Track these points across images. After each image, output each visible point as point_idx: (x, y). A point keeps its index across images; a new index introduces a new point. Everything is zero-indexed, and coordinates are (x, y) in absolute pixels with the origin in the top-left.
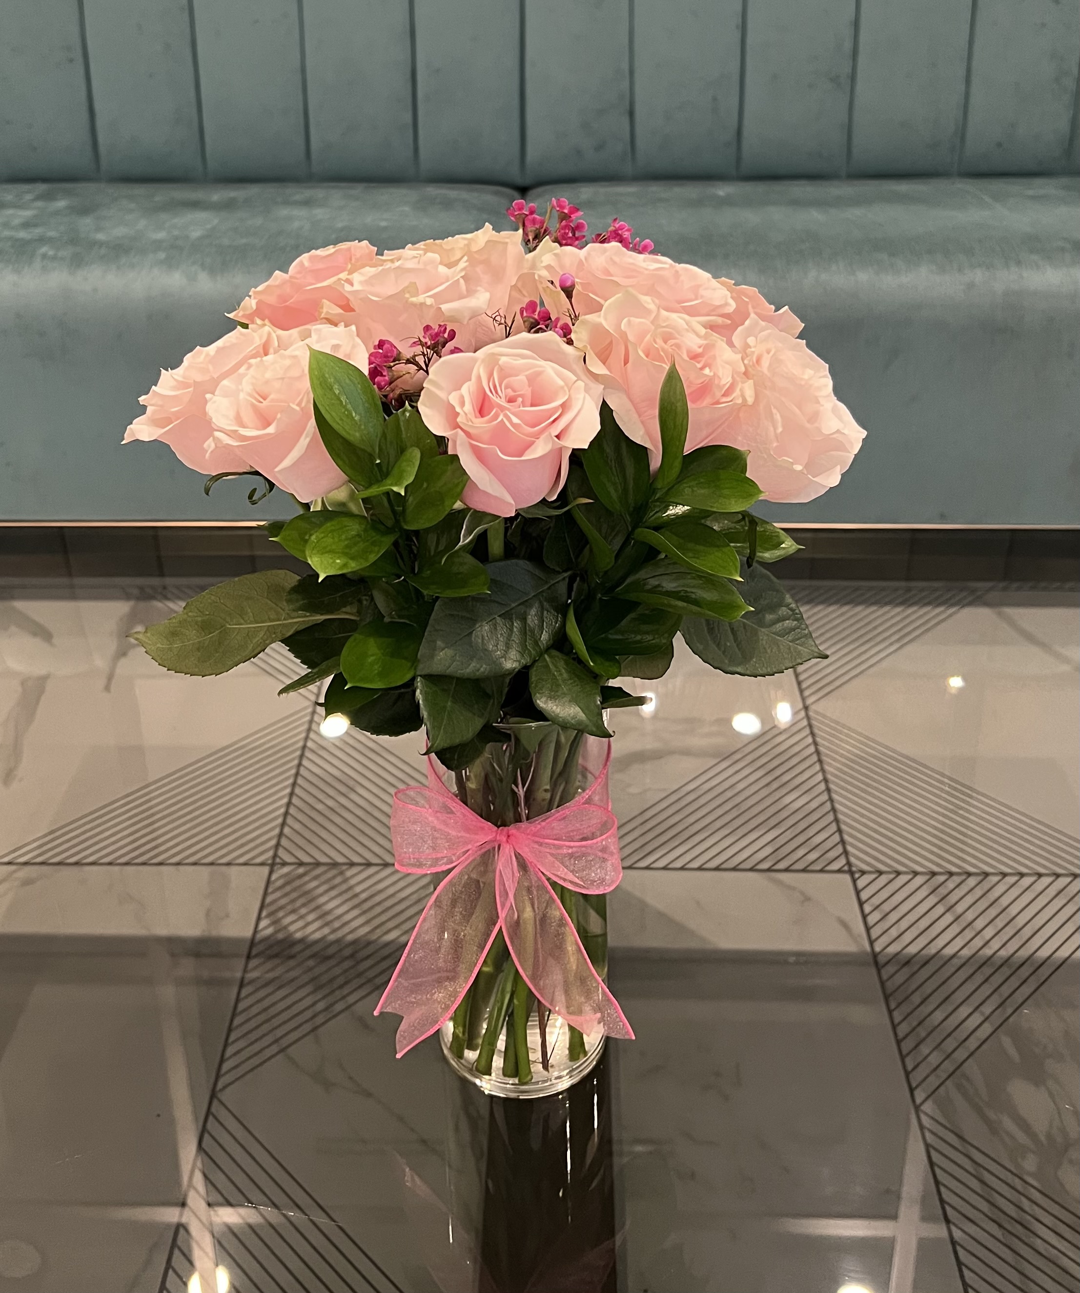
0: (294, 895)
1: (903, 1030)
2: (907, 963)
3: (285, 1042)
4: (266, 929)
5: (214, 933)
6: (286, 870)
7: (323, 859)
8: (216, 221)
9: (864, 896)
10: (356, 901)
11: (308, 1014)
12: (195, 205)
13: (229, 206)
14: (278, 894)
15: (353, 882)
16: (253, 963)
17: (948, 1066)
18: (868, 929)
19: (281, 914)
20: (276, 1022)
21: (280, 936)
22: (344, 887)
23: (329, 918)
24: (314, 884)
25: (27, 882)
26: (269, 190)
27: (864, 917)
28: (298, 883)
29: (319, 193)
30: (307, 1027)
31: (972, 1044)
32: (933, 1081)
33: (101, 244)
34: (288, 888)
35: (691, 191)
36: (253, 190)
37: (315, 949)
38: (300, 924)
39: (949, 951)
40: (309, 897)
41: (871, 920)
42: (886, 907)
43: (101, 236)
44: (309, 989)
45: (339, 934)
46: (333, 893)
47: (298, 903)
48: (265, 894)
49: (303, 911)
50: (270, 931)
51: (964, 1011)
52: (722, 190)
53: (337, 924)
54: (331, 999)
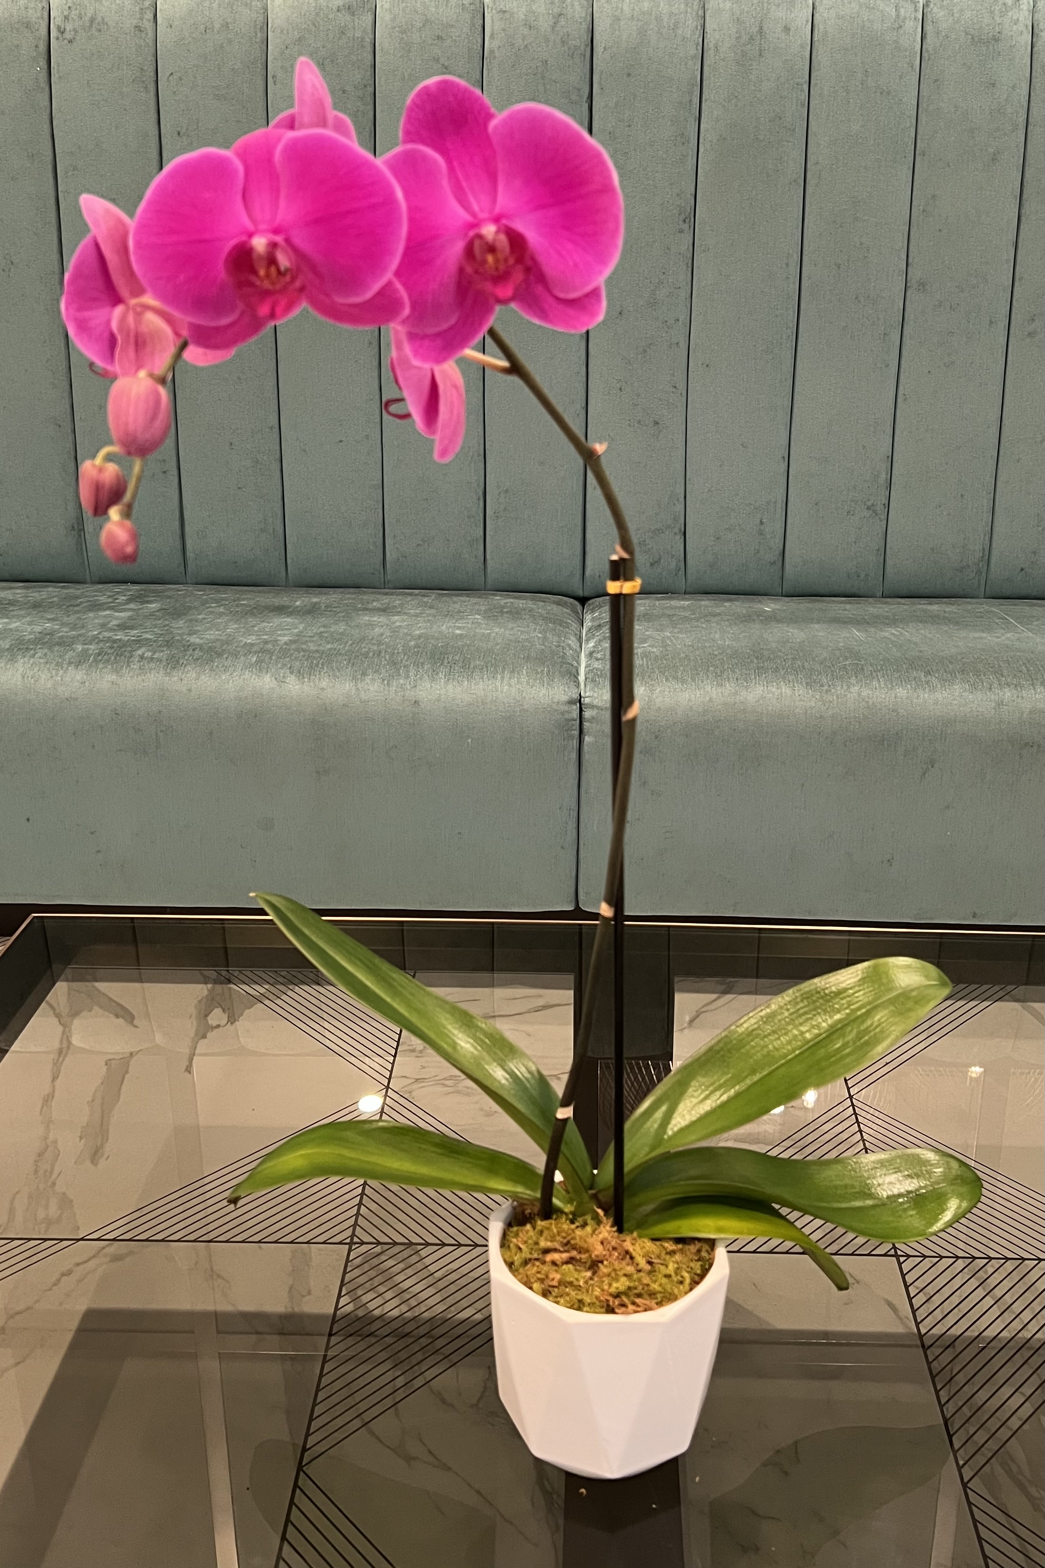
0: (372, 1273)
1: (950, 1409)
2: (952, 1344)
3: (367, 1417)
4: (347, 1306)
5: (296, 1310)
6: (364, 1248)
7: (399, 1239)
8: (301, 627)
9: (909, 1279)
10: (431, 1280)
11: (388, 1390)
12: (281, 610)
13: (312, 611)
14: (357, 1272)
15: (427, 1261)
16: (334, 1340)
17: (993, 1445)
18: (914, 1312)
19: (360, 1292)
20: (358, 1397)
21: (361, 1313)
22: (419, 1266)
23: (407, 1296)
24: (391, 1263)
25: (116, 1258)
26: (348, 597)
27: (910, 1299)
28: (375, 1261)
29: (396, 601)
30: (388, 1402)
31: (1015, 1423)
32: (980, 1459)
33: (195, 647)
34: (366, 1267)
35: (739, 606)
36: (333, 597)
37: (395, 1325)
38: (379, 1301)
39: (991, 1333)
40: (387, 1275)
41: (917, 1302)
42: (931, 1290)
43: (194, 639)
44: (387, 1365)
45: (416, 1312)
46: (410, 1272)
47: (376, 1282)
48: (345, 1273)
49: (382, 1289)
50: (350, 1308)
51: (1006, 1391)
52: (769, 606)
53: (413, 1302)
54: (409, 1376)
